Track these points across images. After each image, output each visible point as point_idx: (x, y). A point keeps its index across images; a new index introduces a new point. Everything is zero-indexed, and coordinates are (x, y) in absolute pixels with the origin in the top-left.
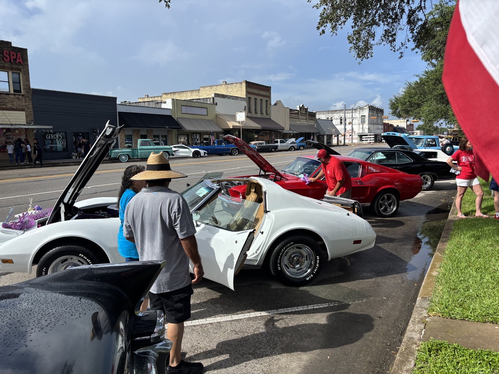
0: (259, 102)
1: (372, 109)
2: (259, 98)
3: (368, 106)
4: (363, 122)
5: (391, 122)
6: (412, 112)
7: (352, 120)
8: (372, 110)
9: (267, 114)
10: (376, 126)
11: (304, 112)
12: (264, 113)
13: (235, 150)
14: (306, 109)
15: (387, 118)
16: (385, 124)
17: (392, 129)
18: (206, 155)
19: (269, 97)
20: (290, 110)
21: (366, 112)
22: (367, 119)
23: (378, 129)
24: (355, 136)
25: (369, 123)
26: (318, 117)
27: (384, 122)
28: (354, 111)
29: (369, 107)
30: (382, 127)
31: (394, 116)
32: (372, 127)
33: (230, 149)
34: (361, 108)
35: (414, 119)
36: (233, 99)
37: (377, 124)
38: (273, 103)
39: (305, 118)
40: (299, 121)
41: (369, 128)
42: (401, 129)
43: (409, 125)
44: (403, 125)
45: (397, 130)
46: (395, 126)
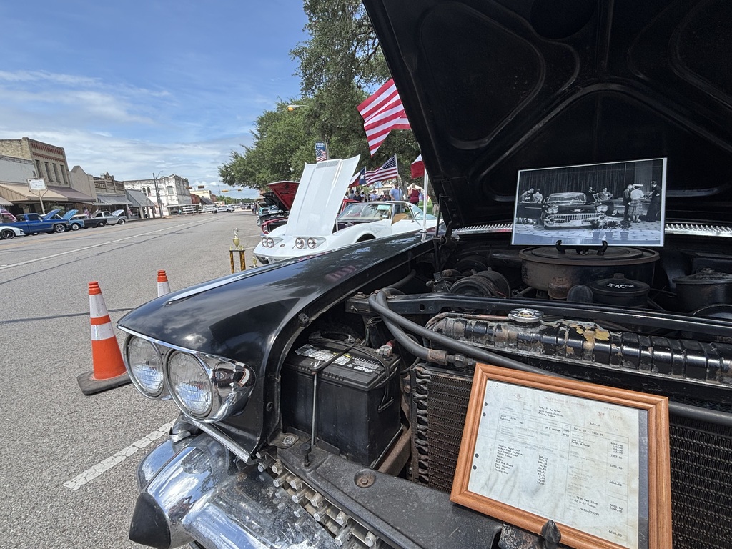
0: (51, 167)
2: (51, 162)
3: (173, 177)
4: (171, 193)
5: (196, 193)
6: (247, 179)
8: (179, 180)
9: (66, 182)
10: (184, 197)
11: (111, 181)
12: (62, 181)
13: (59, 226)
14: (112, 177)
16: (192, 196)
17: (198, 200)
18: (23, 234)
19: (64, 161)
20: (94, 178)
21: (172, 183)
22: (174, 190)
23: (187, 200)
24: (165, 209)
25: (178, 195)
26: (126, 187)
27: (191, 192)
28: (158, 182)
29: (175, 177)
30: (190, 198)
32: (180, 197)
33: (51, 225)
34: (167, 179)
36: (14, 161)
37: (185, 195)
38: (70, 170)
39: (112, 188)
40: (106, 191)
41: (178, 200)
42: (207, 199)
43: (212, 196)
44: (207, 196)
45: (204, 201)
46: (201, 197)
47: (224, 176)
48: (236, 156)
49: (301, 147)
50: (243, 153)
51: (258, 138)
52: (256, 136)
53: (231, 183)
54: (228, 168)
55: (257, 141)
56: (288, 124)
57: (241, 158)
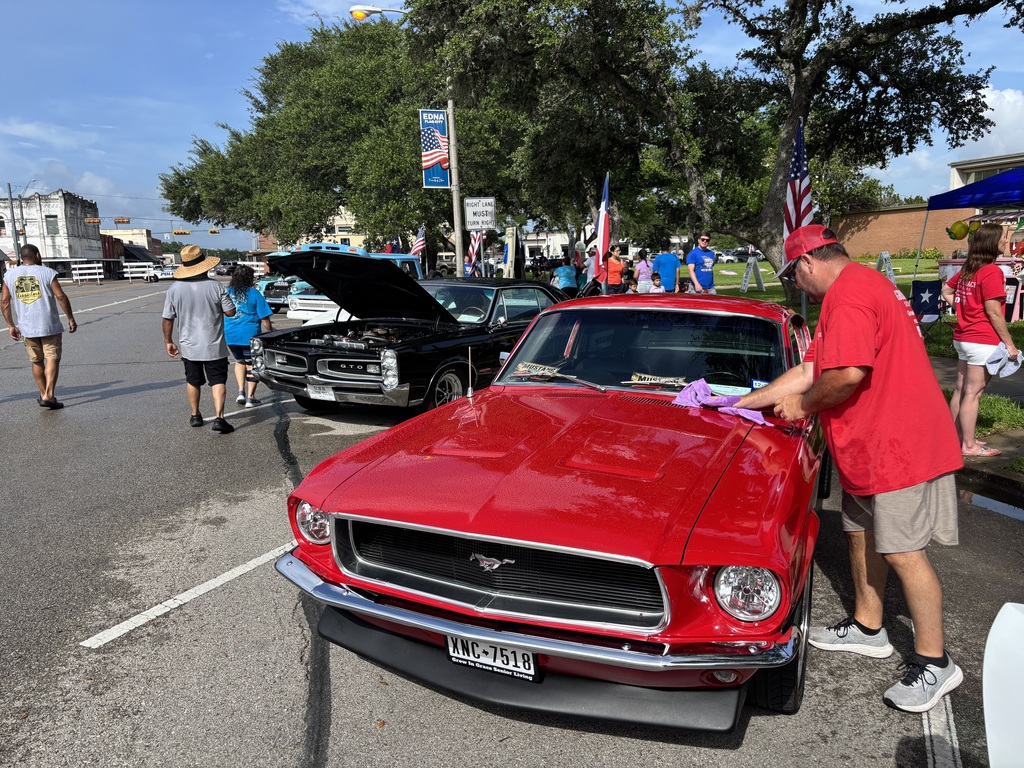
1: (70, 200)
3: (60, 194)
4: (53, 231)
5: (116, 234)
6: (232, 206)
7: (24, 226)
8: (72, 203)
10: (85, 242)
15: (128, 222)
16: (105, 239)
17: (119, 249)
21: (58, 208)
22: (62, 224)
23: (91, 248)
25: (70, 235)
27: (102, 232)
28: (24, 204)
29: (64, 194)
30: (100, 244)
31: (177, 215)
32: (77, 243)
34: (44, 198)
35: (217, 224)
37: (88, 237)
41: (70, 247)
42: (140, 250)
43: (153, 242)
44: (141, 241)
45: (132, 253)
46: (126, 242)
47: (173, 198)
48: (205, 150)
49: (374, 130)
50: (221, 144)
51: (262, 109)
52: (257, 103)
53: (192, 213)
54: (184, 179)
55: (261, 115)
56: (343, 73)
57: (218, 154)
